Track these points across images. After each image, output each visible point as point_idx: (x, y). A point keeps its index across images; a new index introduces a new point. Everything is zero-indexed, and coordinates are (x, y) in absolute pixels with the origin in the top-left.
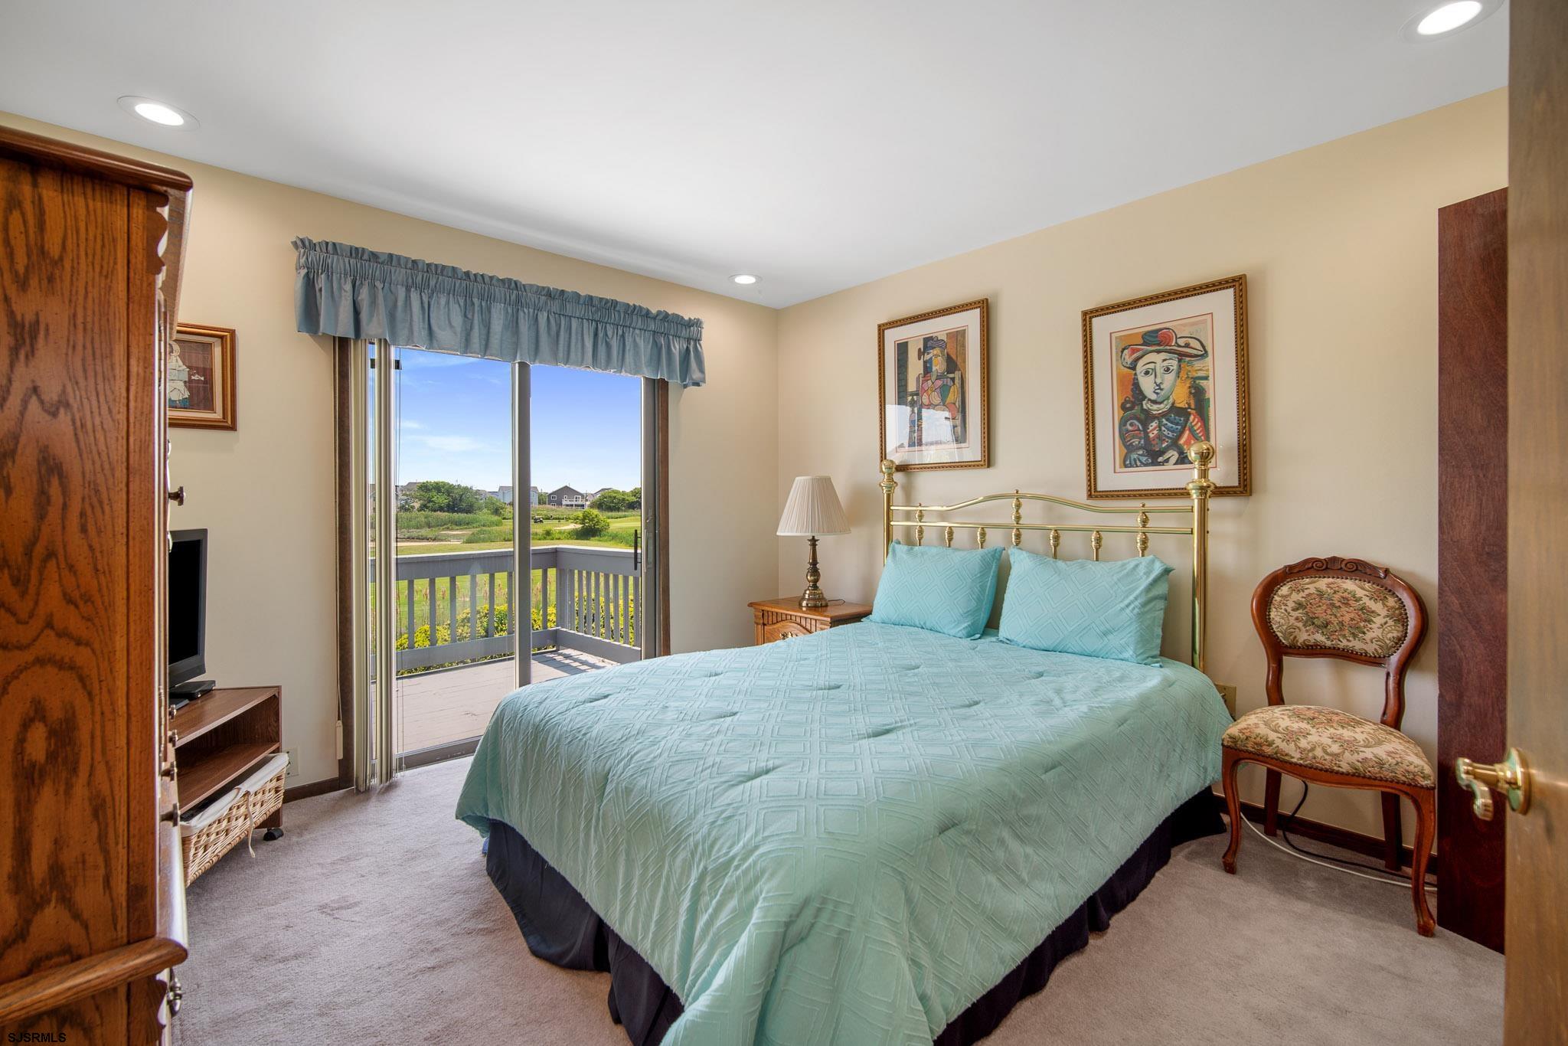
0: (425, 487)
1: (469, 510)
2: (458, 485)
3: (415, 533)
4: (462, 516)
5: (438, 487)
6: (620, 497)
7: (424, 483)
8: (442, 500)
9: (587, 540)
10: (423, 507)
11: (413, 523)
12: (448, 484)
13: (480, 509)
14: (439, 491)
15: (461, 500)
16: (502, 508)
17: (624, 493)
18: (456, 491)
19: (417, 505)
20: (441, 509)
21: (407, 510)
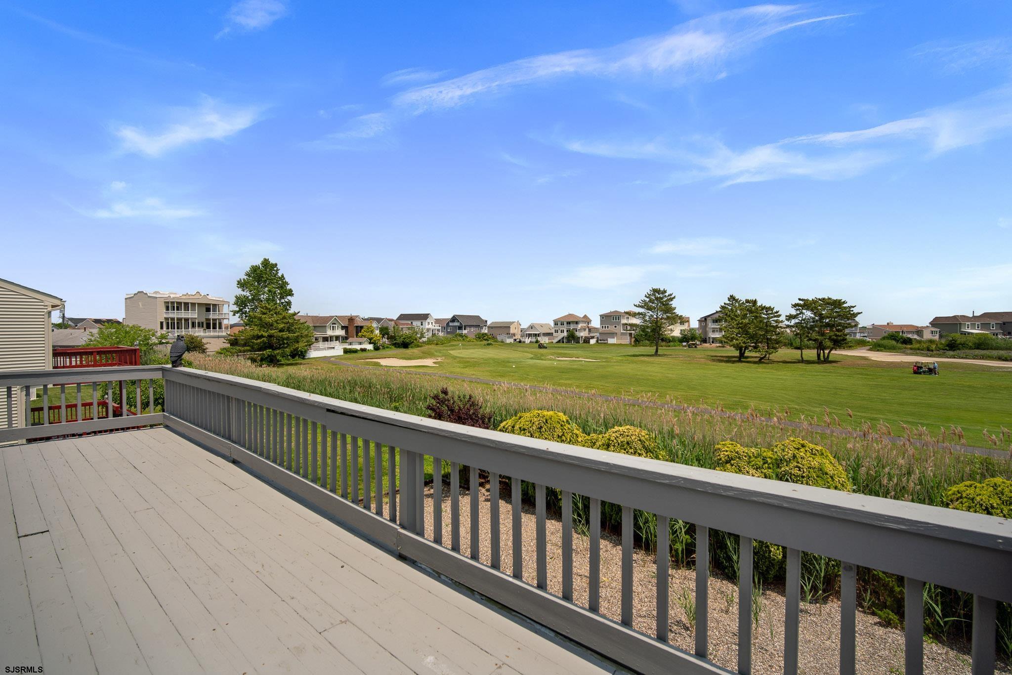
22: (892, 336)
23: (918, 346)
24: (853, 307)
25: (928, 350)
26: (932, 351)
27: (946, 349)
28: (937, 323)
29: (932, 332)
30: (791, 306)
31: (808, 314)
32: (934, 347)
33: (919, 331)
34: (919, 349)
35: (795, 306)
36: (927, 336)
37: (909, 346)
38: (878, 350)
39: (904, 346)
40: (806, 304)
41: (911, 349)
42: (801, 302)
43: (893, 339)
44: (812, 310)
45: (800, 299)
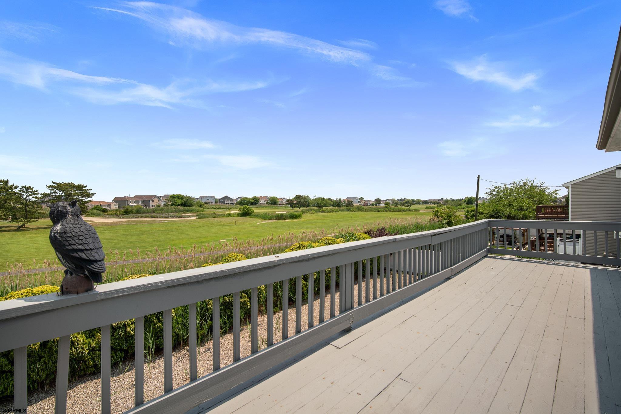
0: (173, 197)
1: (190, 205)
2: (186, 196)
3: (171, 215)
4: (188, 208)
5: (178, 197)
6: (248, 200)
7: (172, 195)
8: (180, 201)
9: (245, 217)
10: (172, 204)
11: (170, 211)
12: (182, 195)
13: (195, 205)
14: (178, 198)
15: (187, 202)
16: (203, 205)
17: (249, 198)
18: (185, 198)
19: (170, 204)
20: (179, 205)
21: (166, 206)
22: (96, 208)
23: (110, 213)
24: (90, 190)
25: (116, 215)
26: (118, 215)
27: (124, 214)
28: (116, 200)
29: (115, 205)
30: (46, 187)
31: (59, 193)
32: (118, 213)
33: (109, 205)
34: (111, 215)
35: (49, 187)
36: (113, 207)
37: (107, 213)
38: (91, 216)
39: (104, 213)
40: (59, 186)
41: (108, 215)
42: (54, 185)
43: (97, 209)
44: (63, 191)
45: (54, 183)
